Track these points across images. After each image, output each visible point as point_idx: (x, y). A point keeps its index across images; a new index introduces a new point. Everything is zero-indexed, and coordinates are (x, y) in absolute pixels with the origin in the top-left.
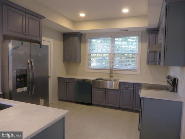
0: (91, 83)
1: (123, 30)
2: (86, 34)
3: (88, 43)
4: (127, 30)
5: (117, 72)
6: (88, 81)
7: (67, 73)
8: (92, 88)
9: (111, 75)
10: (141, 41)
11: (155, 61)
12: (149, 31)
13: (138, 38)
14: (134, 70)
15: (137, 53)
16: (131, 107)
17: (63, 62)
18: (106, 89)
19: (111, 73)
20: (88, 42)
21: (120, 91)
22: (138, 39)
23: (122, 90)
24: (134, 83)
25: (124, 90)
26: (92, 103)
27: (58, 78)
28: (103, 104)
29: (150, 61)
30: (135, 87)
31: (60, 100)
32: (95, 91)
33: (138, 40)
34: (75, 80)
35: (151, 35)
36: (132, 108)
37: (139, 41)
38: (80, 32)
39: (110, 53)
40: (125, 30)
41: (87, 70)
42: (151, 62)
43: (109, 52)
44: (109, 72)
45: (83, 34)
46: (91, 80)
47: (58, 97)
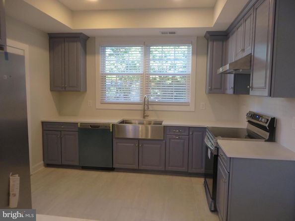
0: (111, 131)
1: (167, 33)
2: (95, 38)
3: (100, 56)
4: (174, 33)
5: (156, 108)
6: (106, 126)
7: (60, 112)
8: (114, 139)
9: (144, 113)
10: (196, 53)
11: (221, 89)
12: (211, 35)
13: (191, 47)
14: (185, 103)
15: (189, 74)
16: (184, 169)
17: (51, 90)
18: (139, 139)
19: (144, 110)
20: (101, 53)
21: (166, 142)
22: (191, 50)
23: (170, 139)
24: (189, 127)
25: (173, 140)
26: (114, 167)
27: (43, 123)
28: (135, 167)
29: (213, 87)
30: (192, 134)
31: (48, 165)
32: (119, 144)
33: (191, 52)
34: (79, 126)
35: (215, 43)
36: (186, 171)
37: (193, 53)
38: (84, 33)
39: (142, 74)
40: (170, 33)
41: (99, 106)
42: (215, 89)
43: (141, 72)
44: (141, 107)
45: (89, 37)
46: (111, 125)
47: (44, 161)
